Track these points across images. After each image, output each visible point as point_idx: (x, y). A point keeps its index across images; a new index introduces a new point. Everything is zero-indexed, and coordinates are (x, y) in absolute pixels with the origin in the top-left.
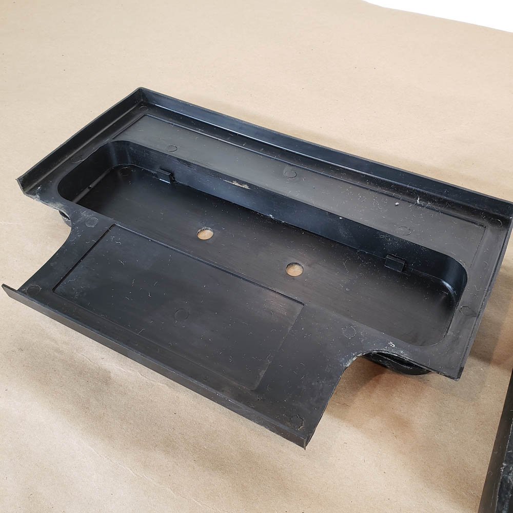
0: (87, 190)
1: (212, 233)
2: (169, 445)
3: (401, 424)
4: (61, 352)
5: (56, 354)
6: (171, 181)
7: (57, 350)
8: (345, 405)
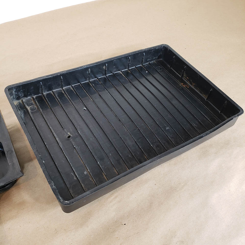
3: (22, 204)
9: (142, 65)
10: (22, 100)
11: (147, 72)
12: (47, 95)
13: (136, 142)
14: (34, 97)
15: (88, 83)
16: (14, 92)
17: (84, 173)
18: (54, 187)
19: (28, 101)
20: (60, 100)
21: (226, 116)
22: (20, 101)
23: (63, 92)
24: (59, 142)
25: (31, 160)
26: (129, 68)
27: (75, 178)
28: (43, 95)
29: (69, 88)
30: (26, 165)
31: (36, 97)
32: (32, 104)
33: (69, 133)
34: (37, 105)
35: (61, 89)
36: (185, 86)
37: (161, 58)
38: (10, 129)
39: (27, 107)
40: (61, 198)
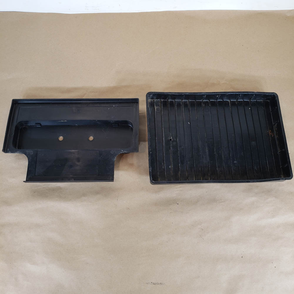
0: (18, 140)
1: (62, 137)
2: (84, 195)
3: (132, 165)
4: (45, 188)
5: (44, 189)
6: (40, 125)
7: (43, 188)
8: (118, 167)
9: (250, 100)
10: (154, 100)
11: (250, 108)
12: (171, 102)
13: (208, 162)
14: (162, 100)
15: (201, 102)
16: (151, 96)
17: (169, 167)
18: (151, 171)
19: (157, 102)
20: (177, 110)
21: (283, 172)
22: (153, 100)
23: (181, 104)
24: (164, 140)
25: (145, 141)
26: (237, 100)
27: (163, 167)
28: (168, 101)
29: (187, 102)
30: (141, 143)
31: (163, 101)
32: (159, 105)
33: (171, 137)
34: (161, 108)
35: (181, 100)
36: (271, 134)
37: (269, 100)
38: (140, 113)
39: (155, 107)
40: (151, 178)
